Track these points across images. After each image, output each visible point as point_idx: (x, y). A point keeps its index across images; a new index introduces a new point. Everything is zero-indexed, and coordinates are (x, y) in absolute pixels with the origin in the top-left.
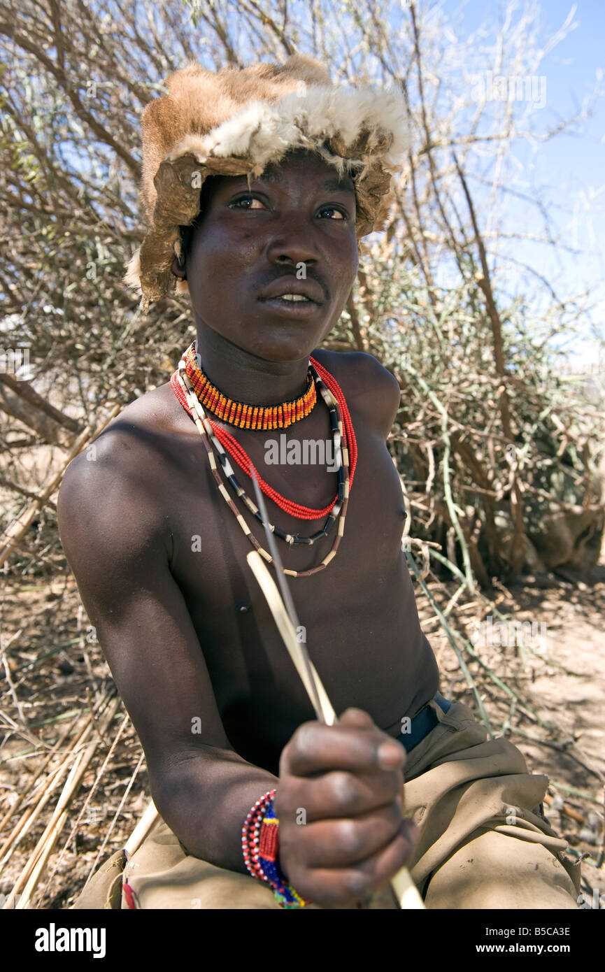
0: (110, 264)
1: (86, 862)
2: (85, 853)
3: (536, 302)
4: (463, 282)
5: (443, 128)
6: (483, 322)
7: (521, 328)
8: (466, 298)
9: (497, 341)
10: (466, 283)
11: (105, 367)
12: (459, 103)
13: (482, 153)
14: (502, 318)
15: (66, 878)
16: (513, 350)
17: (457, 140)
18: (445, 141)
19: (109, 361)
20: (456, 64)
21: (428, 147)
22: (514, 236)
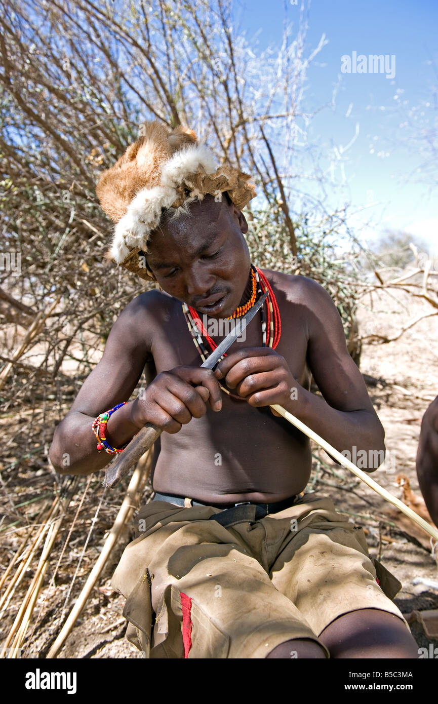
0: (45, 204)
1: (62, 591)
2: (60, 585)
3: (313, 216)
4: (269, 206)
5: (249, 110)
6: (283, 230)
7: (306, 233)
8: (272, 216)
9: (293, 241)
10: (271, 207)
11: (47, 270)
12: (258, 95)
13: (274, 126)
14: (294, 226)
15: (50, 603)
16: (302, 246)
17: (258, 118)
18: (251, 119)
19: (49, 267)
20: (254, 71)
21: (243, 122)
22: (296, 176)
